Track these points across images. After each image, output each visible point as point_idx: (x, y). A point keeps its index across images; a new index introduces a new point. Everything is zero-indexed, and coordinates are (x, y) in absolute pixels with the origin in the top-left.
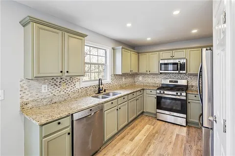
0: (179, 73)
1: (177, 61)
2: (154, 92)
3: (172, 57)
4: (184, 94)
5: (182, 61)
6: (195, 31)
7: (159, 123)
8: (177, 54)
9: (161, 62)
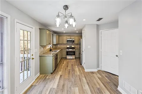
0: (73, 44)
1: (72, 40)
2: (65, 50)
3: (71, 38)
4: (74, 50)
5: (73, 40)
6: (77, 32)
7: (68, 60)
8: (72, 37)
9: (67, 40)
